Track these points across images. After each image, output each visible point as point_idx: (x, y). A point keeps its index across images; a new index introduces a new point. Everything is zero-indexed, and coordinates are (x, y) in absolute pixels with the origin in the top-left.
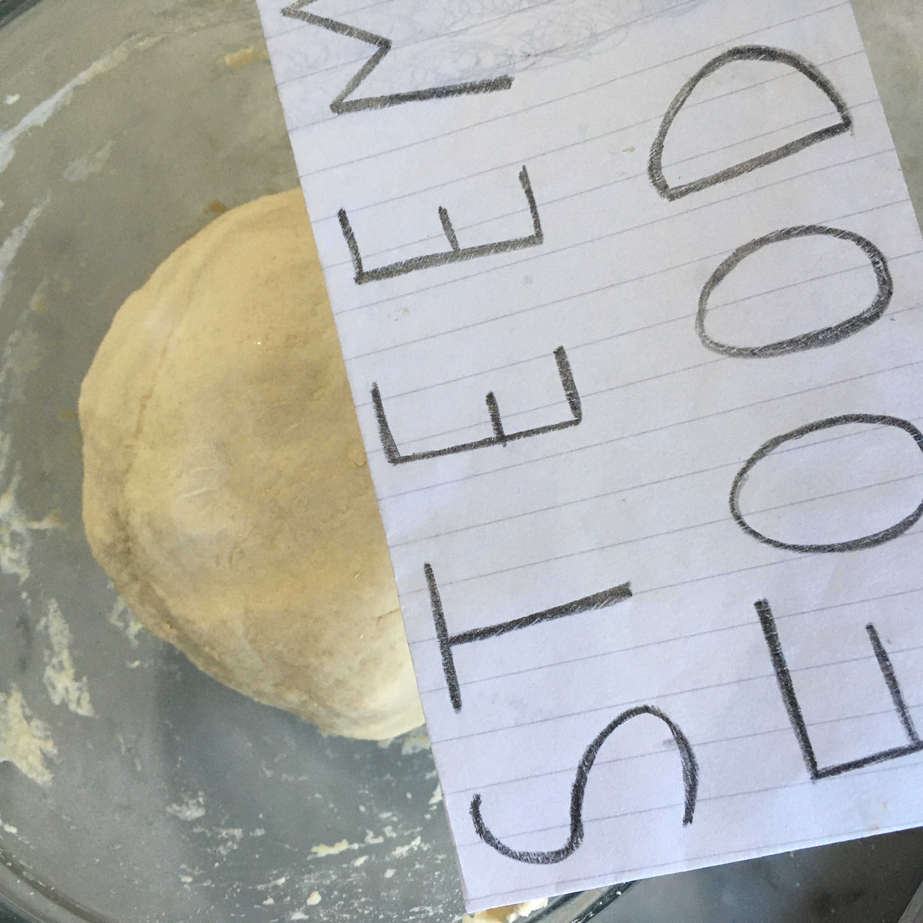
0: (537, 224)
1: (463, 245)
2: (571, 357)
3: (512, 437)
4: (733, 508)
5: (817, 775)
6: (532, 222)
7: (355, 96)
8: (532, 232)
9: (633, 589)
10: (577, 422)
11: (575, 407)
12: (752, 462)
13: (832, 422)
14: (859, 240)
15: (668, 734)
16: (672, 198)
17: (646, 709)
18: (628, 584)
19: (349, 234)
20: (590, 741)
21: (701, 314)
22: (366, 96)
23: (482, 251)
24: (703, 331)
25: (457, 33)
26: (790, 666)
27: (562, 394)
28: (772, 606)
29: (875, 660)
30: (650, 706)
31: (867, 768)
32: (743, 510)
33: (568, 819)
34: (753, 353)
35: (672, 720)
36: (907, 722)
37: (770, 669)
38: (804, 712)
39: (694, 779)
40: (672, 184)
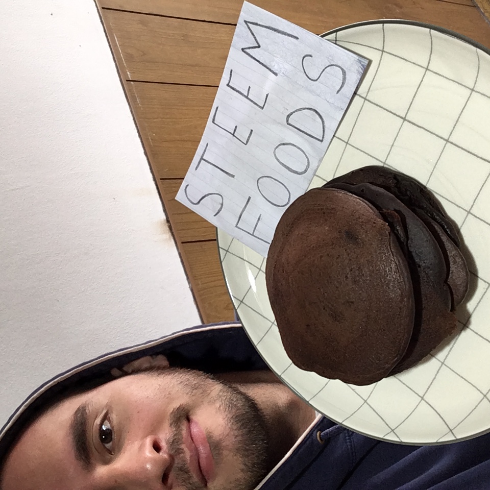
0: (264, 105)
1: (249, 97)
2: (253, 133)
3: (235, 137)
5: (236, 226)
6: (263, 104)
7: (247, 51)
8: (262, 106)
9: (235, 177)
10: (246, 144)
11: (247, 142)
12: (265, 177)
13: (281, 183)
14: (308, 160)
16: (288, 124)
19: (231, 75)
21: (277, 147)
22: (249, 53)
23: (252, 101)
24: (275, 150)
25: (274, 56)
27: (247, 138)
28: (251, 199)
31: (244, 232)
32: (259, 181)
34: (279, 161)
40: (289, 122)
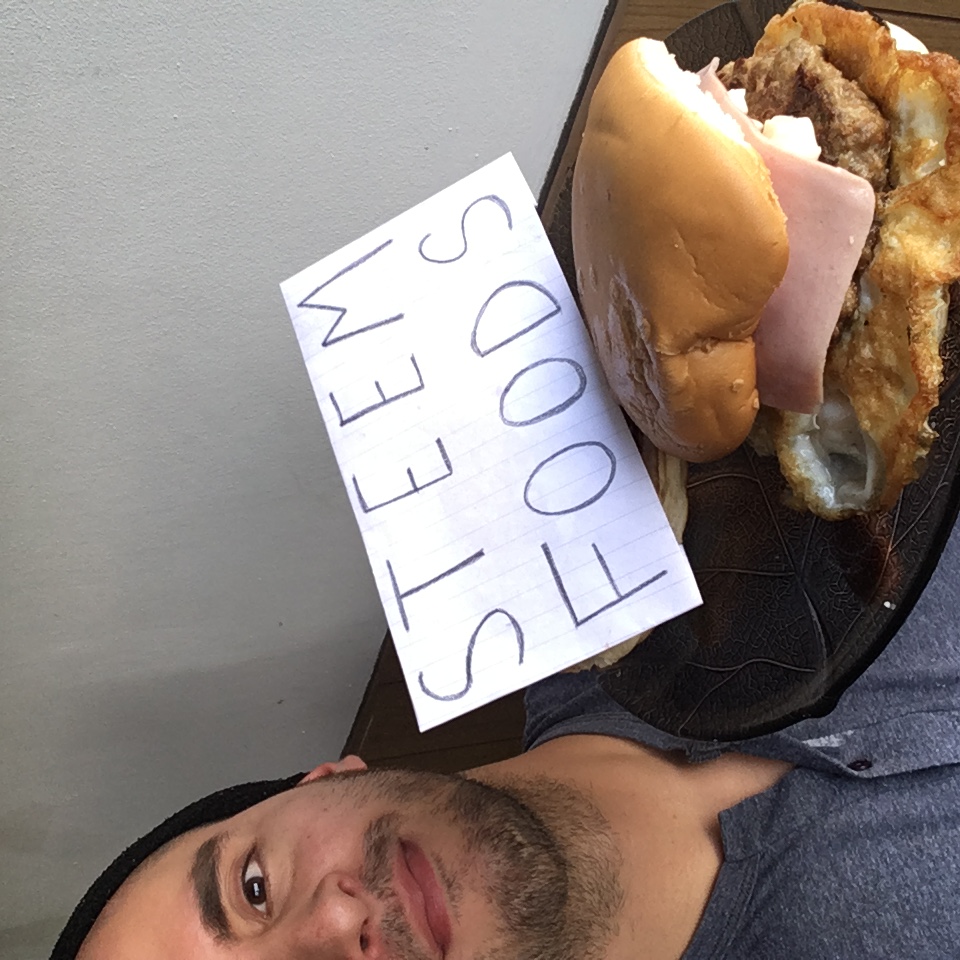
0: (421, 380)
1: (387, 398)
2: (444, 443)
3: (421, 488)
4: (526, 500)
5: (578, 624)
6: (418, 379)
7: (332, 337)
8: (419, 384)
9: (485, 551)
10: (450, 474)
11: (449, 467)
12: (532, 476)
13: (565, 450)
15: (509, 621)
16: (483, 356)
17: (497, 611)
18: (482, 550)
19: (335, 403)
20: (472, 633)
21: (502, 409)
22: (338, 336)
23: (397, 397)
24: (503, 416)
26: (560, 573)
27: (442, 461)
28: (549, 545)
29: (597, 561)
30: (498, 608)
31: (600, 615)
32: (530, 501)
33: (465, 675)
34: (527, 423)
35: (509, 613)
36: (615, 588)
37: (552, 577)
38: (569, 595)
39: (522, 640)
40: (482, 350)
